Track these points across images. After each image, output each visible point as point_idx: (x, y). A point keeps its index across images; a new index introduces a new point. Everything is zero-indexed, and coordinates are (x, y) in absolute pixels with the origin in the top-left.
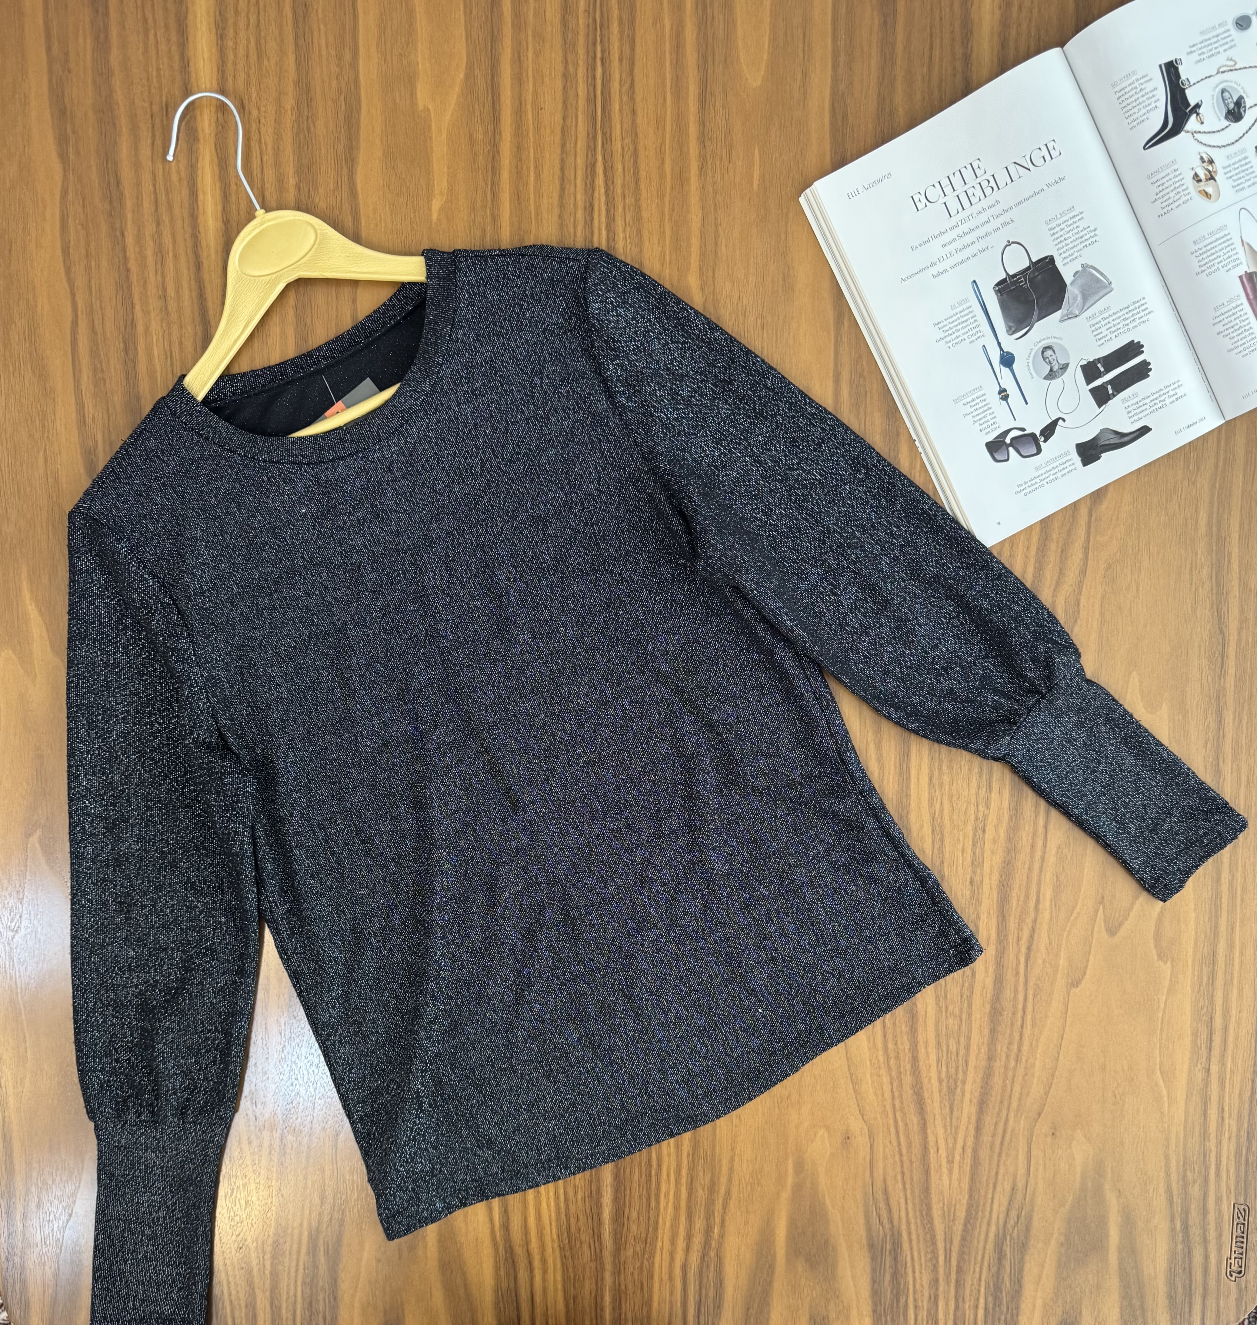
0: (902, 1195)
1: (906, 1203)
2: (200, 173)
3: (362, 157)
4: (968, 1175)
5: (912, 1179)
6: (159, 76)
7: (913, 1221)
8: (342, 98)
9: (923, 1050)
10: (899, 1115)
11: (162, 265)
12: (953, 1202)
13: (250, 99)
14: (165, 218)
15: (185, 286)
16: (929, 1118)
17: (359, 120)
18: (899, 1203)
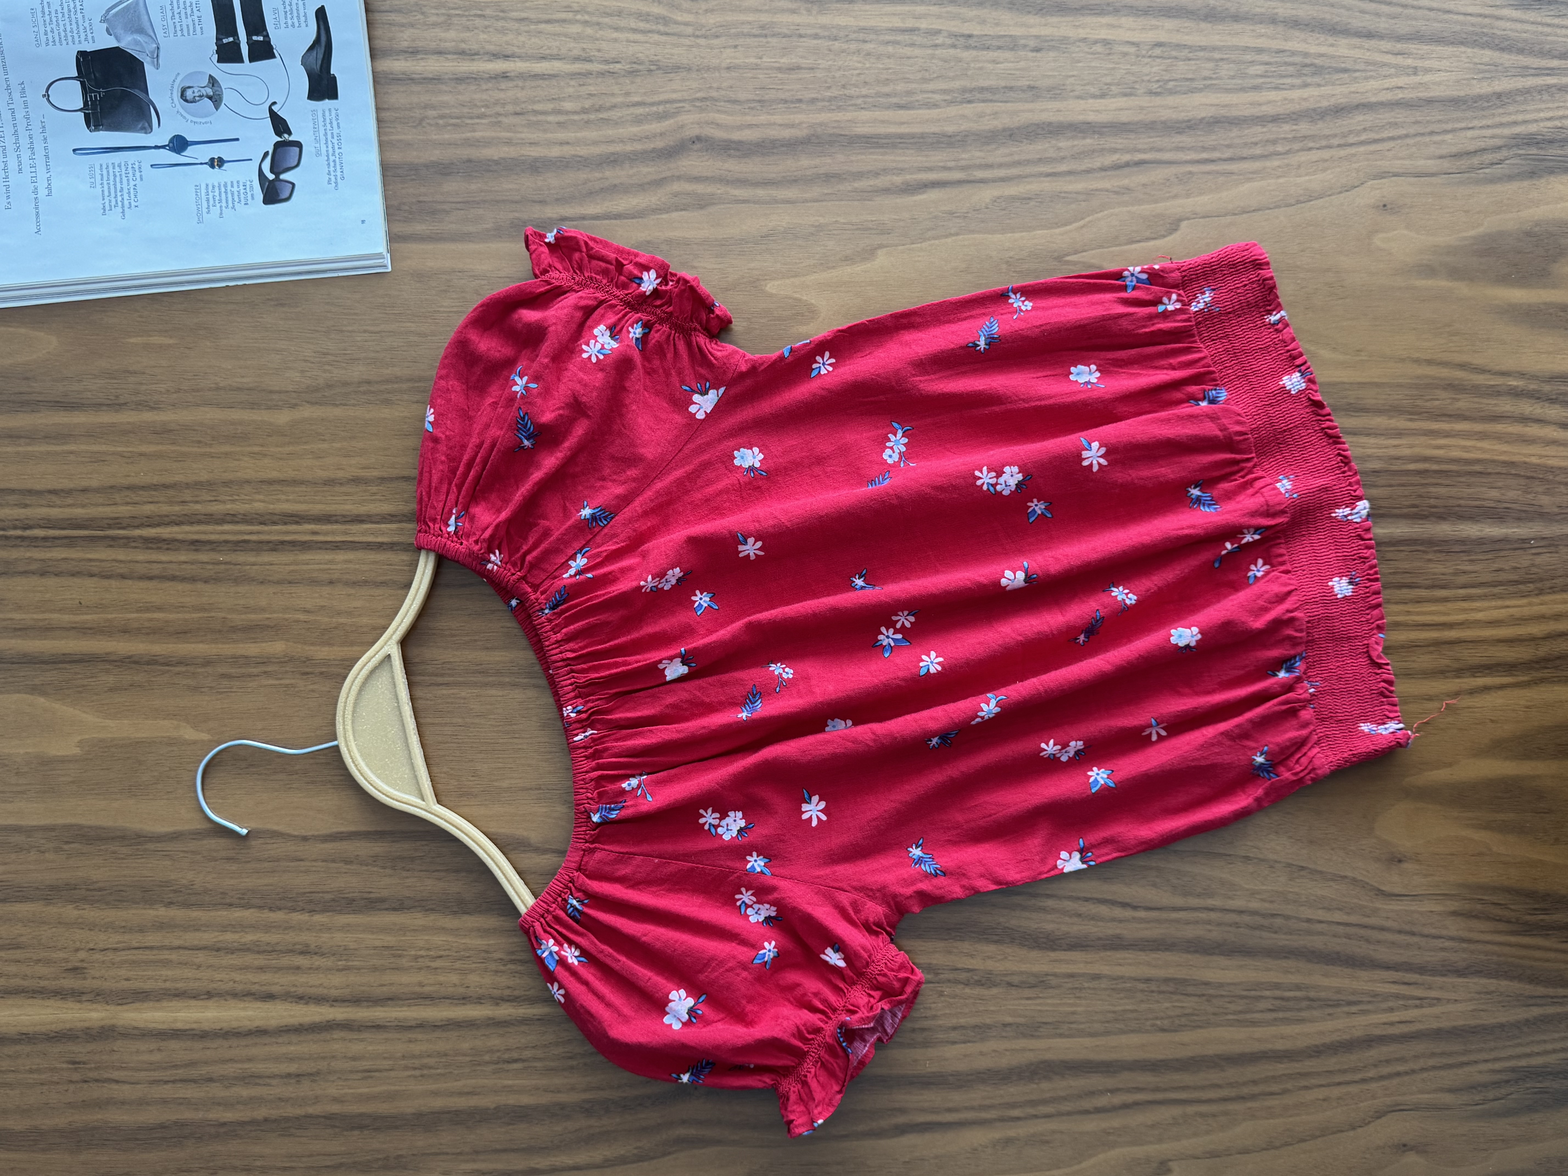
0: (1463, 134)
1: (1472, 128)
2: (152, 1026)
3: (135, 825)
4: (1433, 47)
5: (1439, 121)
6: (38, 1071)
7: (1497, 120)
8: (66, 847)
9: (1264, 108)
10: (1351, 139)
11: (260, 1077)
12: (1471, 66)
13: (66, 960)
14: (204, 1070)
15: (283, 1050)
16: (1357, 99)
17: (90, 827)
18: (1472, 139)
